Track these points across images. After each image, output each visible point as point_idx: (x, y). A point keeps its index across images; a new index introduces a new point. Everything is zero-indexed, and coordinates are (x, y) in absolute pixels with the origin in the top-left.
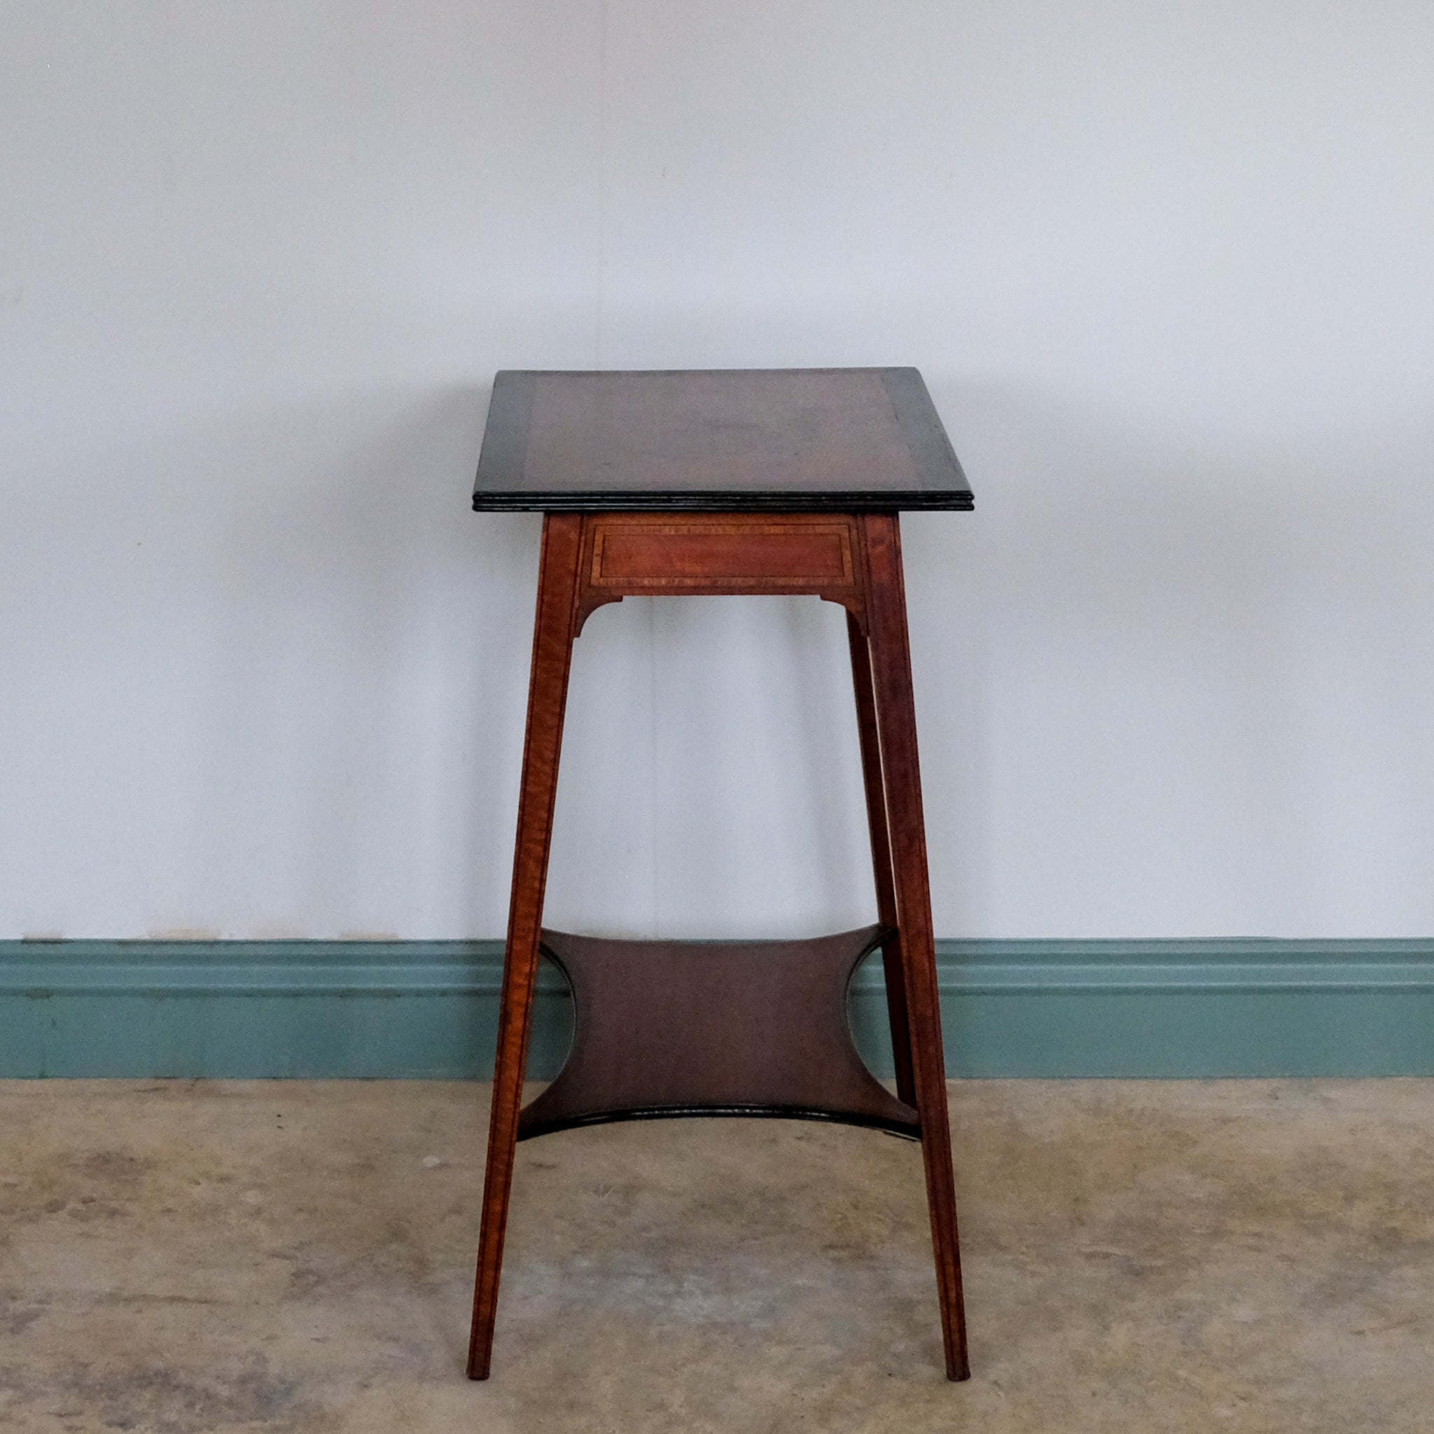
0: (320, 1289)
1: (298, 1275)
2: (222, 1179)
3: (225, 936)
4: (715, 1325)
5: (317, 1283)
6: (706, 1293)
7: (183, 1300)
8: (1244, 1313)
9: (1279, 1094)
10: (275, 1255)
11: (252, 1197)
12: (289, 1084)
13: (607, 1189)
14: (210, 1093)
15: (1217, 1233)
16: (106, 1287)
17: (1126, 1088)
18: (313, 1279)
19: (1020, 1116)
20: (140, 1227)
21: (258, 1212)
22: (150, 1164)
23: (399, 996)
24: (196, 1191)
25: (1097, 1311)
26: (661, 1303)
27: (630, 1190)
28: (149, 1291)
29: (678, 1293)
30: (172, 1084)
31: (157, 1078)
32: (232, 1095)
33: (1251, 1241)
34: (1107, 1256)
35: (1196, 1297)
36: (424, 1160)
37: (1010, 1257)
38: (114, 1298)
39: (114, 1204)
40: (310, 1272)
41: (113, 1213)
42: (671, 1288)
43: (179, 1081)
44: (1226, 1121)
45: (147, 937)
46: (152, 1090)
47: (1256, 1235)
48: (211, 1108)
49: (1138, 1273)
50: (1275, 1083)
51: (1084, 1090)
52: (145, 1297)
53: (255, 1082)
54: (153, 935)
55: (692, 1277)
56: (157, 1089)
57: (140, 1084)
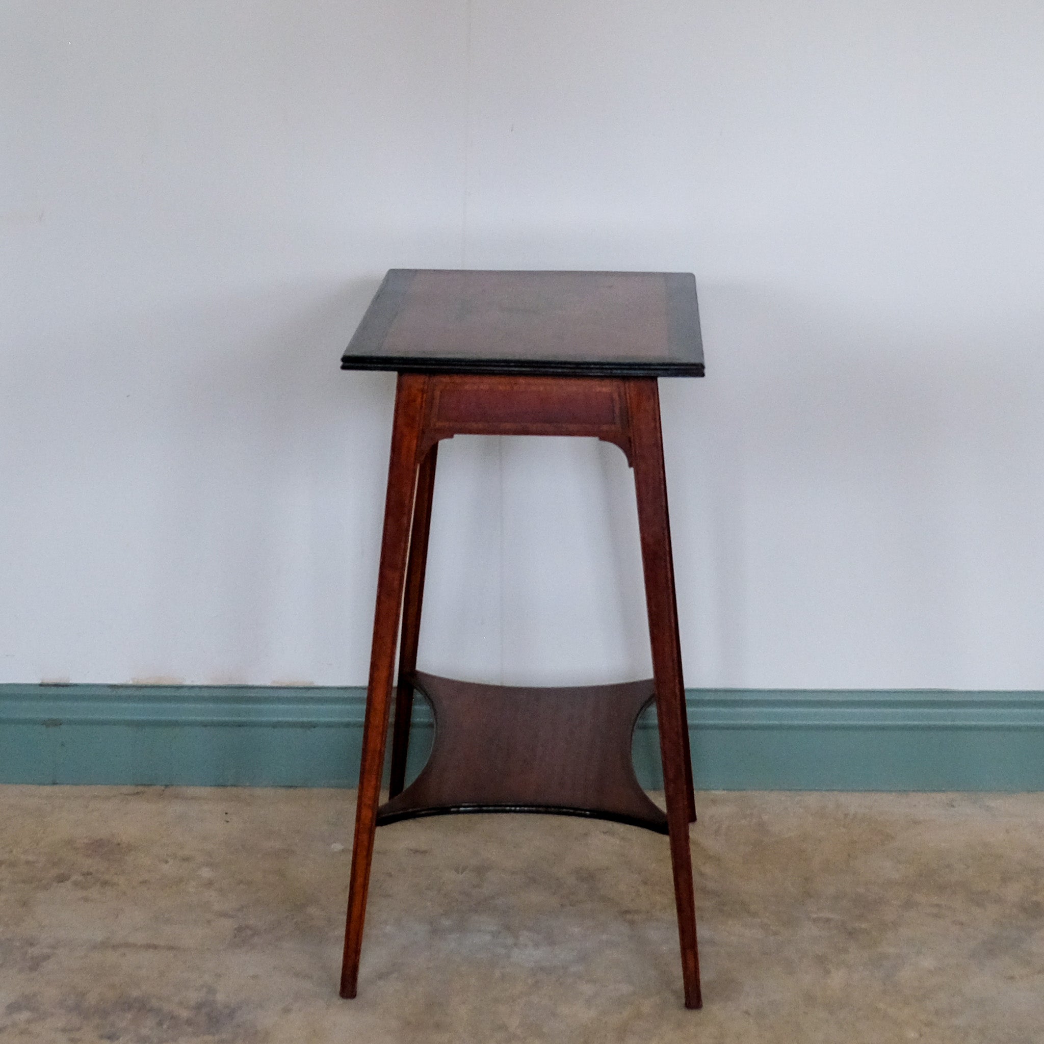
0: (256, 939)
1: (240, 929)
2: (186, 859)
3: (188, 682)
4: (542, 969)
5: (253, 935)
6: (536, 945)
7: (155, 947)
8: (928, 963)
9: (954, 804)
10: (224, 915)
11: (206, 873)
12: (234, 790)
13: (464, 869)
14: (176, 797)
15: (908, 904)
16: (99, 936)
17: (844, 798)
18: (249, 932)
19: (765, 817)
20: (125, 893)
21: (210, 884)
22: (130, 848)
23: (315, 727)
24: (165, 867)
25: (821, 960)
26: (503, 951)
27: (481, 870)
28: (131, 940)
29: (515, 945)
30: (151, 790)
31: (137, 785)
32: (193, 798)
33: (935, 911)
34: (828, 920)
35: (892, 950)
36: (332, 846)
37: (759, 920)
38: (104, 945)
39: (107, 877)
40: (247, 927)
41: (105, 883)
42: (510, 941)
43: (155, 787)
44: (916, 822)
45: (131, 682)
46: (134, 794)
47: (938, 906)
48: (177, 808)
49: (851, 934)
50: (951, 795)
51: (812, 799)
52: (127, 945)
53: (209, 789)
54: (136, 680)
55: (526, 933)
56: (137, 793)
57: (125, 789)
